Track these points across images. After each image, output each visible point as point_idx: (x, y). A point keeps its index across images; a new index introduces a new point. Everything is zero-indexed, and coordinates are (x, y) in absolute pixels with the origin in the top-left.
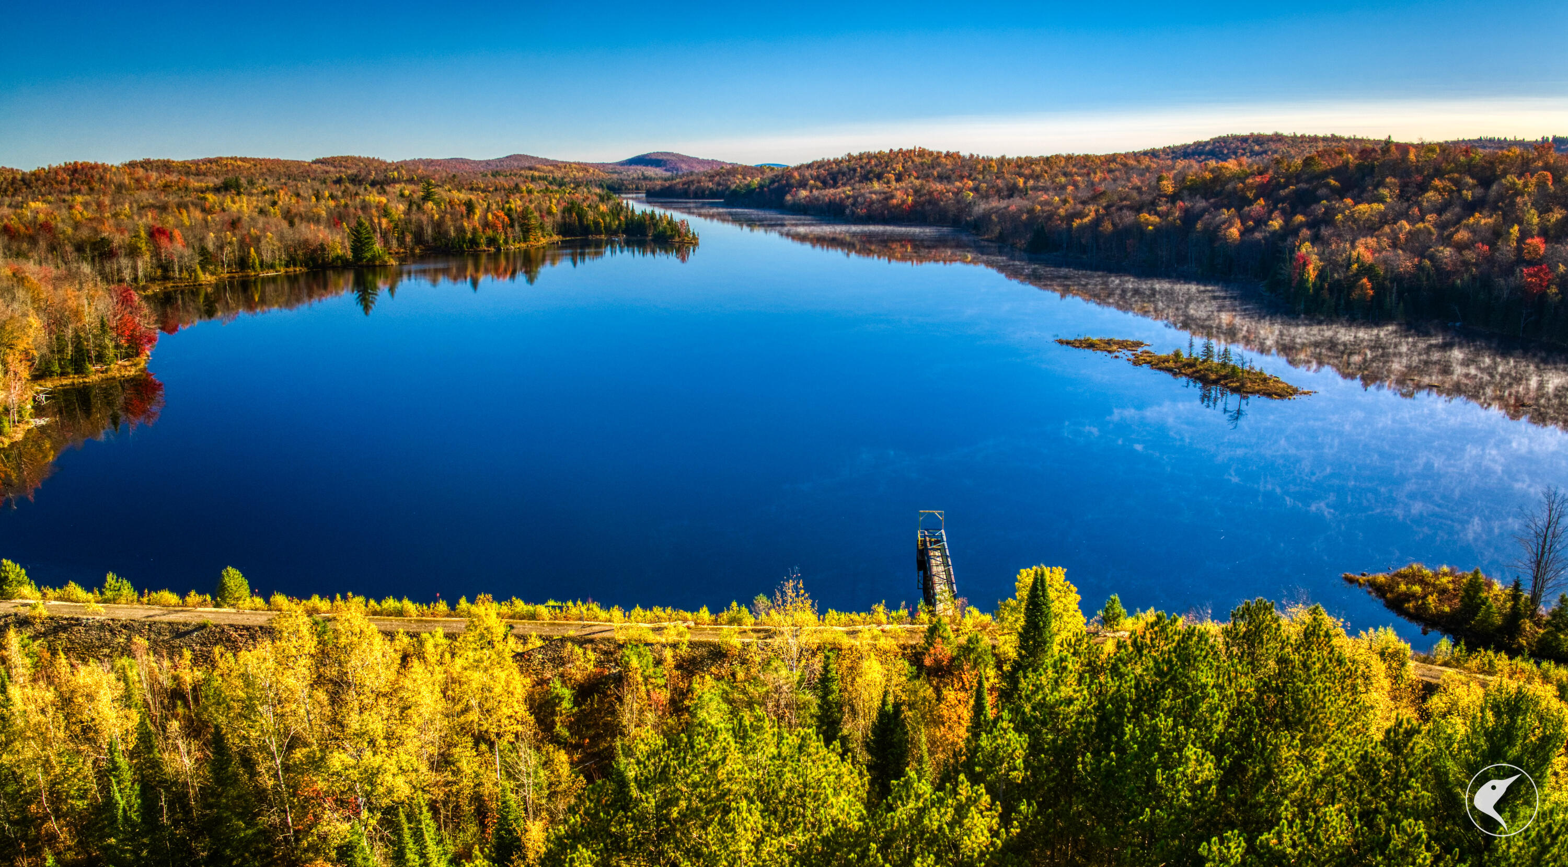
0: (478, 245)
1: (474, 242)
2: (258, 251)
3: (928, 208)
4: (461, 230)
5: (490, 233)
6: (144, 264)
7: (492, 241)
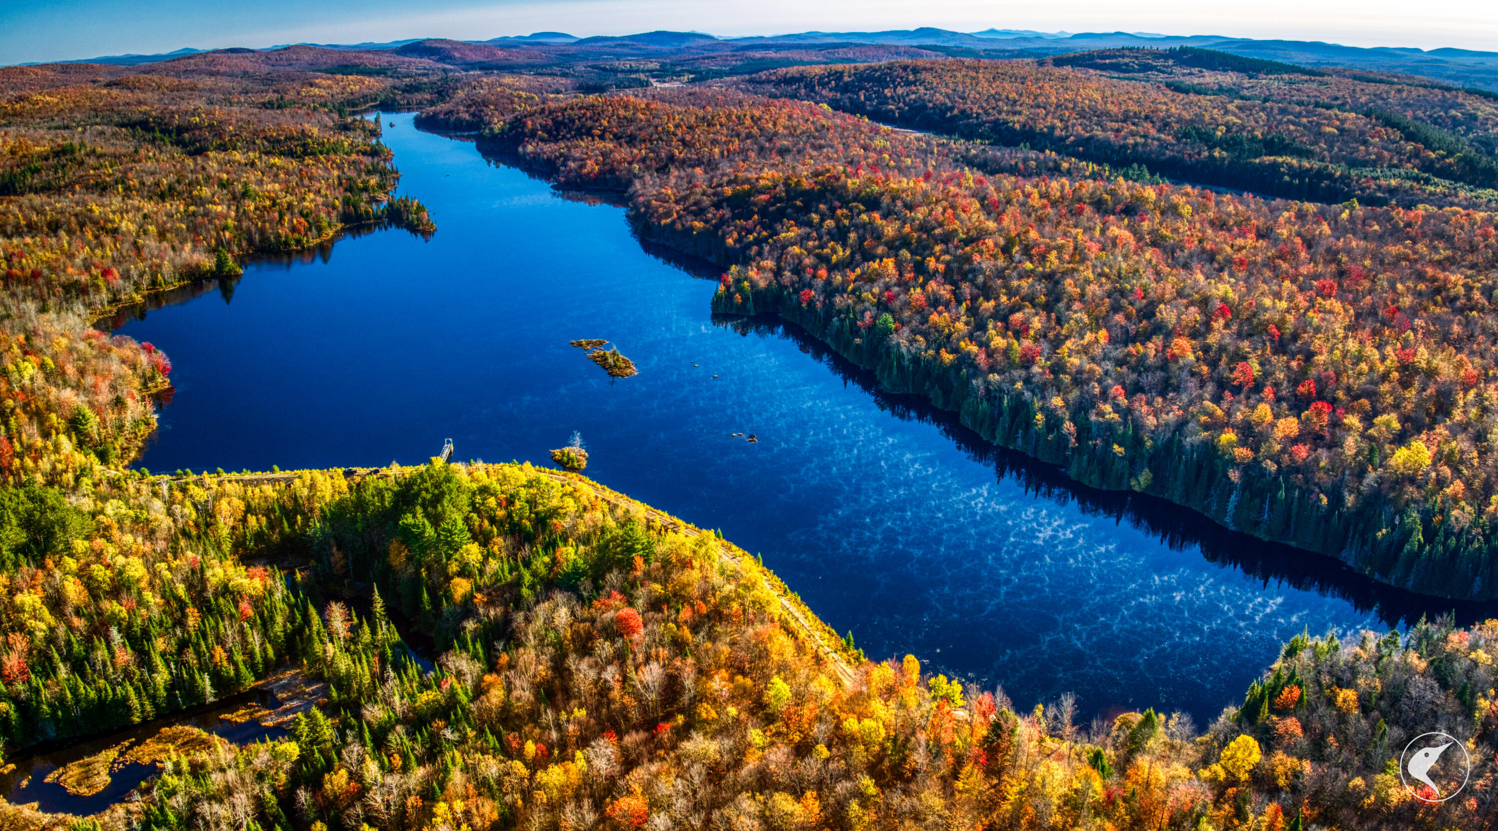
0: (289, 245)
1: (286, 243)
2: (162, 275)
3: (608, 176)
4: (278, 236)
5: (297, 236)
6: (105, 295)
7: (298, 242)
